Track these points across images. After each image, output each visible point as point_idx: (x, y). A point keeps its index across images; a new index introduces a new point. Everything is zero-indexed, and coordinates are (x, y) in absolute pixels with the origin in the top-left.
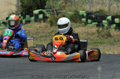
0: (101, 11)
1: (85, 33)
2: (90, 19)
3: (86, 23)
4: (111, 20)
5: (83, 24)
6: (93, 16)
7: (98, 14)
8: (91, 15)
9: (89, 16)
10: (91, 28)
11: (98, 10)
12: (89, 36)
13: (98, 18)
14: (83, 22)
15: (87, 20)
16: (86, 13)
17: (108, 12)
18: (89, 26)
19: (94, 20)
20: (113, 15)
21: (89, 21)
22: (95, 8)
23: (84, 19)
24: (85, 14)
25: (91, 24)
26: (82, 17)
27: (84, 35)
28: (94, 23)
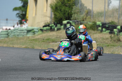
0: (112, 22)
1: (101, 38)
2: (104, 28)
3: (102, 31)
4: (120, 29)
5: (99, 31)
6: (107, 26)
7: (110, 24)
8: (105, 25)
9: (104, 25)
10: (105, 35)
11: (110, 21)
12: (104, 40)
13: (111, 27)
14: (99, 30)
15: (102, 29)
16: (101, 23)
17: (117, 23)
18: (104, 33)
19: (107, 29)
20: (121, 25)
21: (104, 29)
22: (108, 20)
23: (100, 28)
24: (101, 25)
25: (105, 31)
26: (98, 26)
27: (100, 39)
28: (107, 31)
